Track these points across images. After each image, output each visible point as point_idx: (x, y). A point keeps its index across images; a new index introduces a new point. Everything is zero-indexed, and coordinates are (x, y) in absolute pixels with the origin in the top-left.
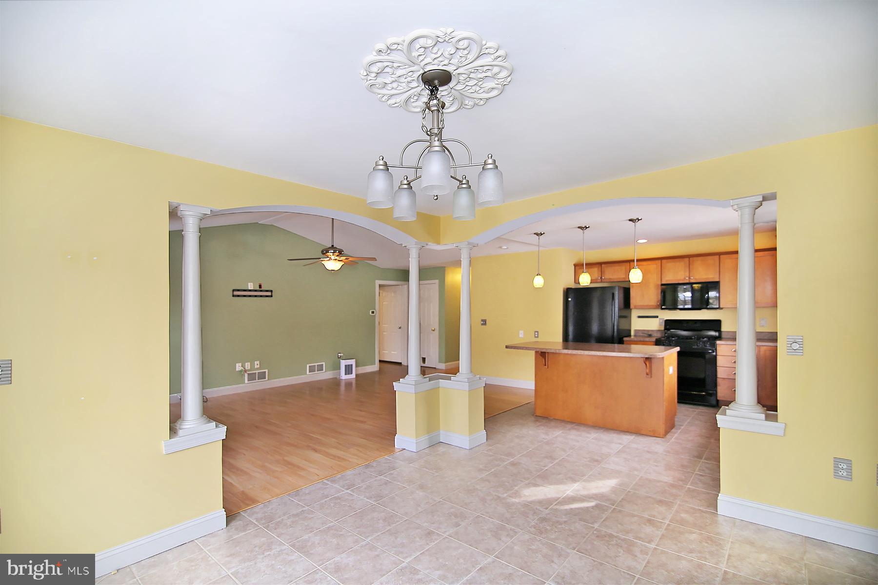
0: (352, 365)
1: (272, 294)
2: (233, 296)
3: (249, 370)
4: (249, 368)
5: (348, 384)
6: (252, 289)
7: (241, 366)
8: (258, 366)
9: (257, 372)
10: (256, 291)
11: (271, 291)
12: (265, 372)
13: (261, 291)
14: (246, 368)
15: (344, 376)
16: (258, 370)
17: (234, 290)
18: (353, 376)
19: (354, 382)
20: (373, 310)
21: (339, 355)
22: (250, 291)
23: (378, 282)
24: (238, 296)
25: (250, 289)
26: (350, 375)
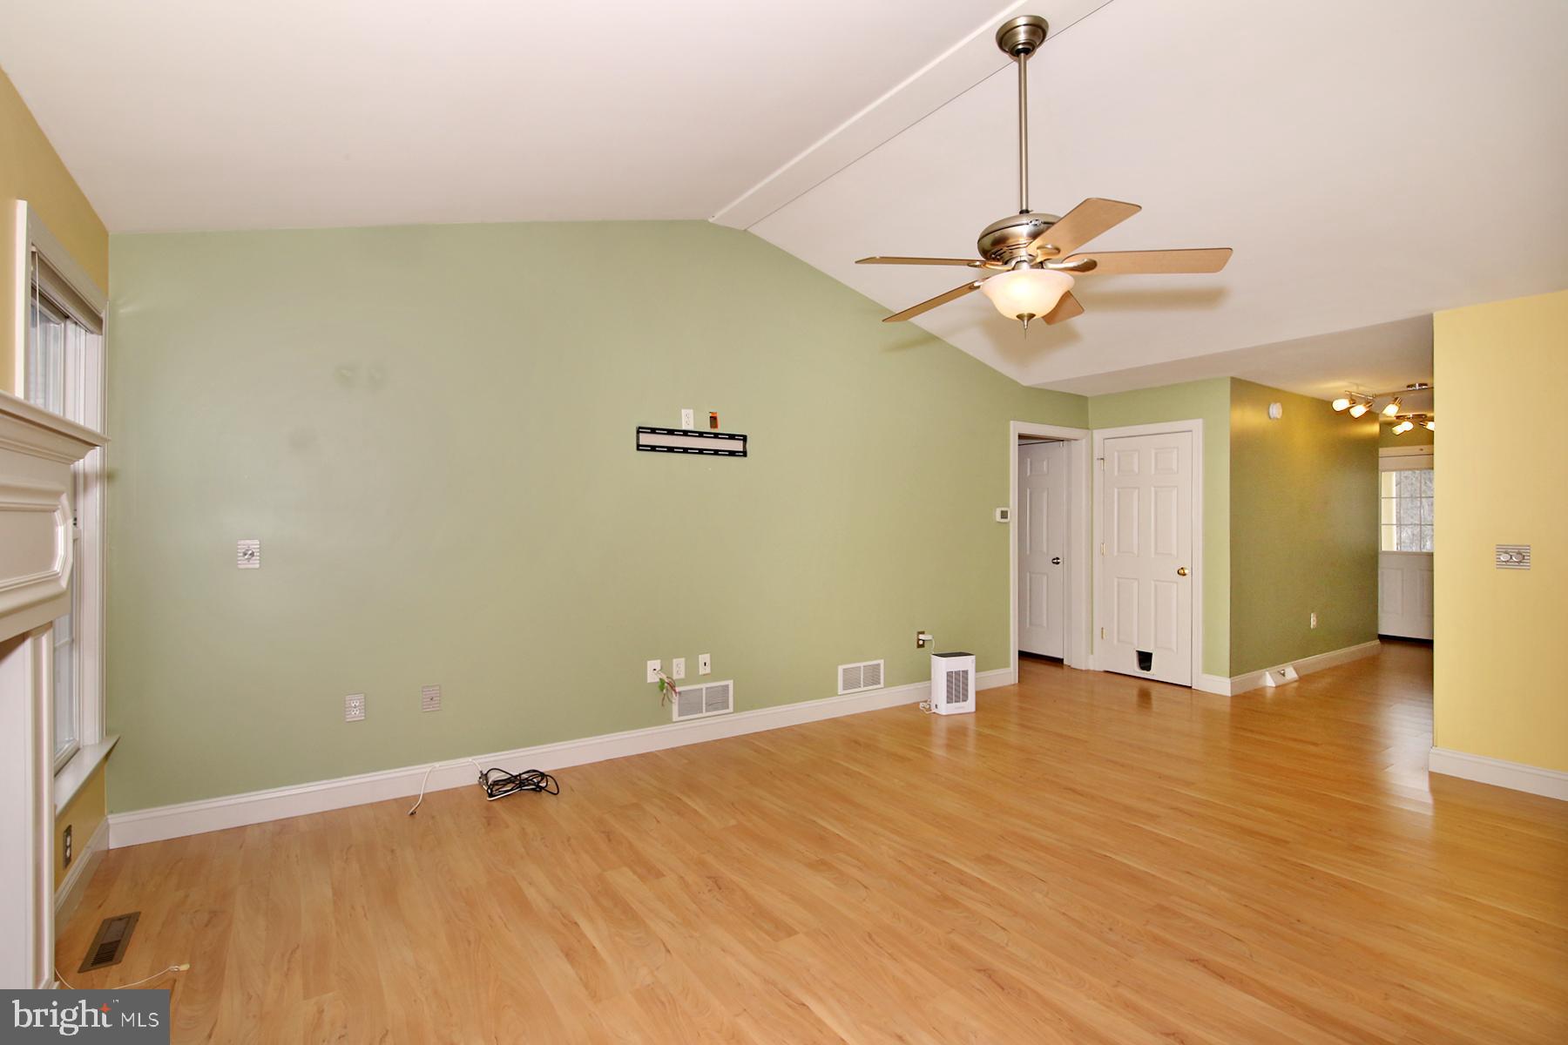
0: (966, 672)
1: (744, 446)
2: (639, 447)
3: (684, 682)
4: (682, 676)
5: (957, 731)
6: (691, 428)
7: (658, 668)
8: (708, 670)
9: (704, 686)
10: (701, 435)
11: (744, 439)
12: (727, 686)
13: (716, 436)
14: (675, 677)
15: (944, 708)
16: (706, 682)
17: (640, 430)
18: (969, 706)
19: (971, 724)
20: (1004, 509)
21: (921, 637)
22: (686, 433)
23: (1016, 428)
24: (653, 448)
25: (684, 428)
26: (961, 704)
